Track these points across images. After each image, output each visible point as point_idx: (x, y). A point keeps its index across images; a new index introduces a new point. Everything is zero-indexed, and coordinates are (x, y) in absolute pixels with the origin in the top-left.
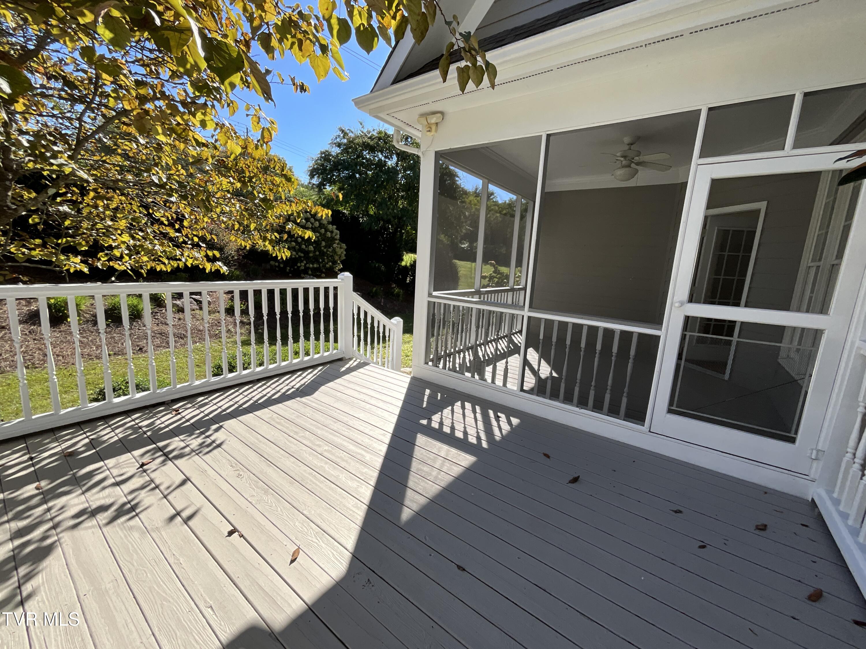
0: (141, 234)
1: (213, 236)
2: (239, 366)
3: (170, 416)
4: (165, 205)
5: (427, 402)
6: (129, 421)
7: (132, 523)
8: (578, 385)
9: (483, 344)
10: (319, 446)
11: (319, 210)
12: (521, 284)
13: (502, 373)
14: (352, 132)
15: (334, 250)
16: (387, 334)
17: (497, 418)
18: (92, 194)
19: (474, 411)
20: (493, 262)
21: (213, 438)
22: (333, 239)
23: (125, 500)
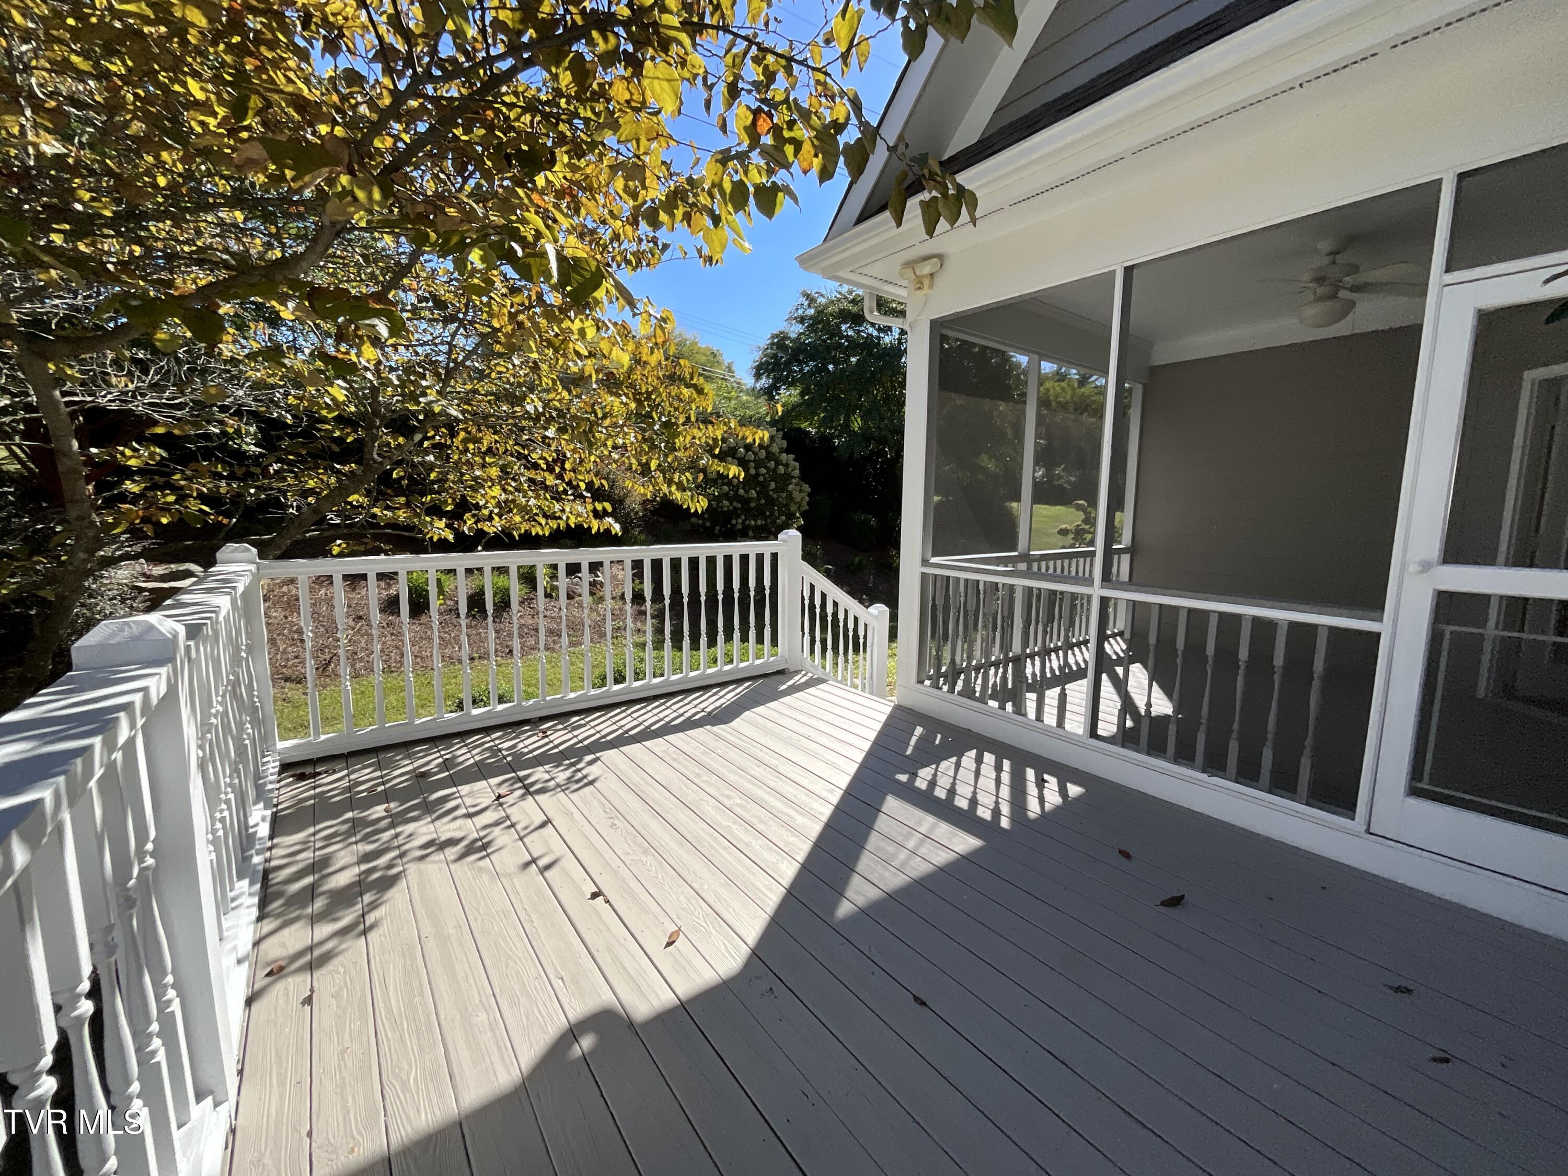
0: (513, 484)
1: (604, 482)
2: (629, 674)
3: (535, 738)
4: (543, 442)
5: (915, 747)
6: (489, 741)
7: (482, 863)
8: (1203, 728)
9: (1038, 654)
10: (729, 797)
11: (747, 433)
12: (1123, 542)
13: (1056, 703)
14: (822, 296)
15: (790, 497)
16: (861, 633)
17: (1041, 783)
18: (462, 434)
19: (999, 768)
20: (1081, 502)
21: (584, 772)
22: (787, 477)
23: (476, 835)
